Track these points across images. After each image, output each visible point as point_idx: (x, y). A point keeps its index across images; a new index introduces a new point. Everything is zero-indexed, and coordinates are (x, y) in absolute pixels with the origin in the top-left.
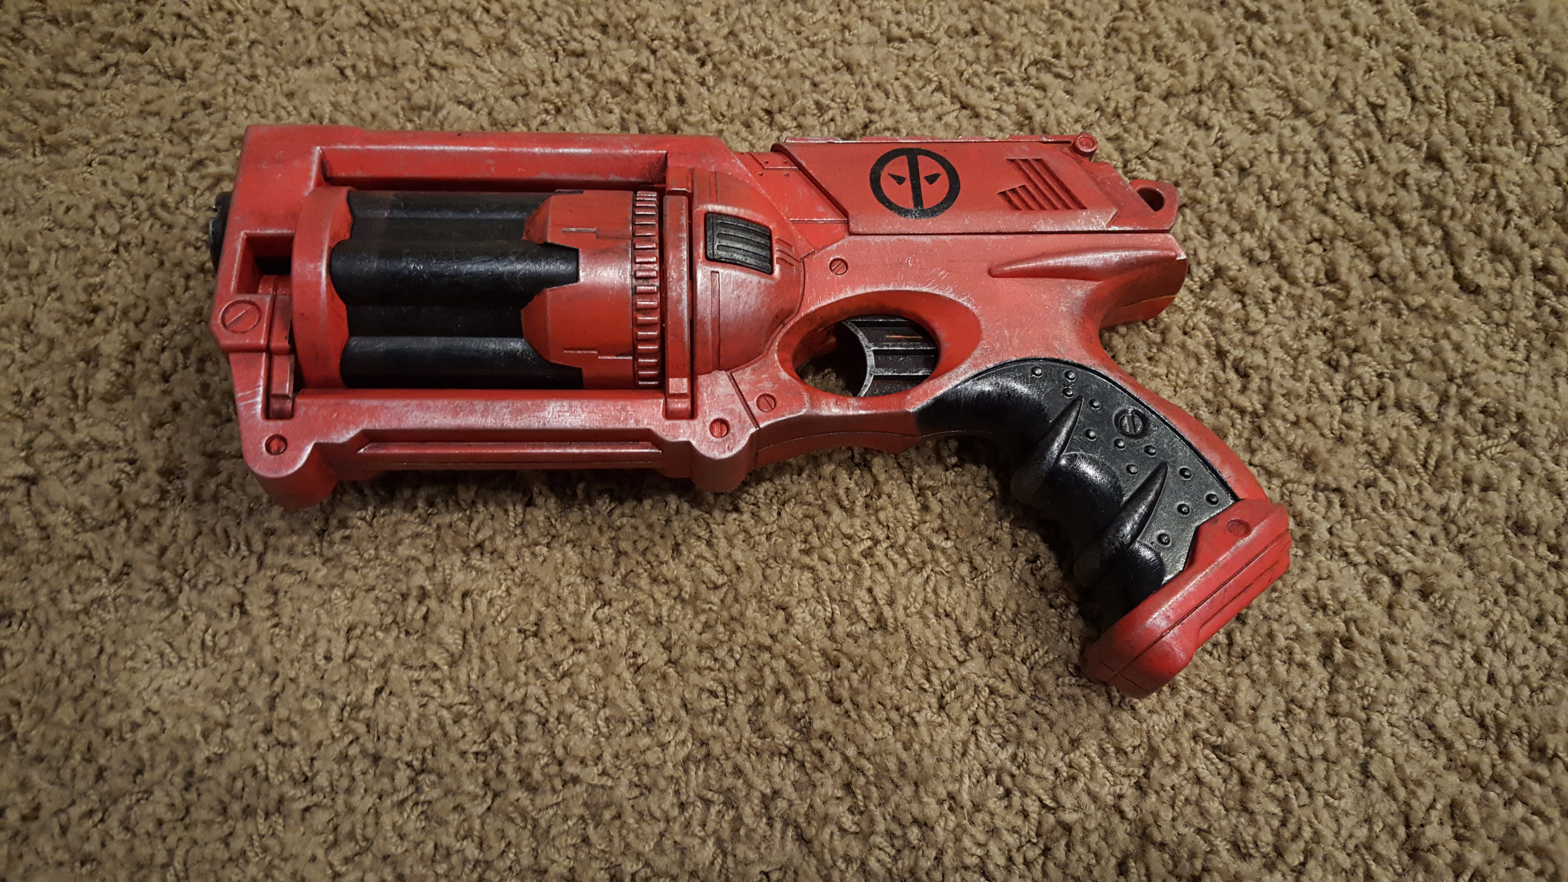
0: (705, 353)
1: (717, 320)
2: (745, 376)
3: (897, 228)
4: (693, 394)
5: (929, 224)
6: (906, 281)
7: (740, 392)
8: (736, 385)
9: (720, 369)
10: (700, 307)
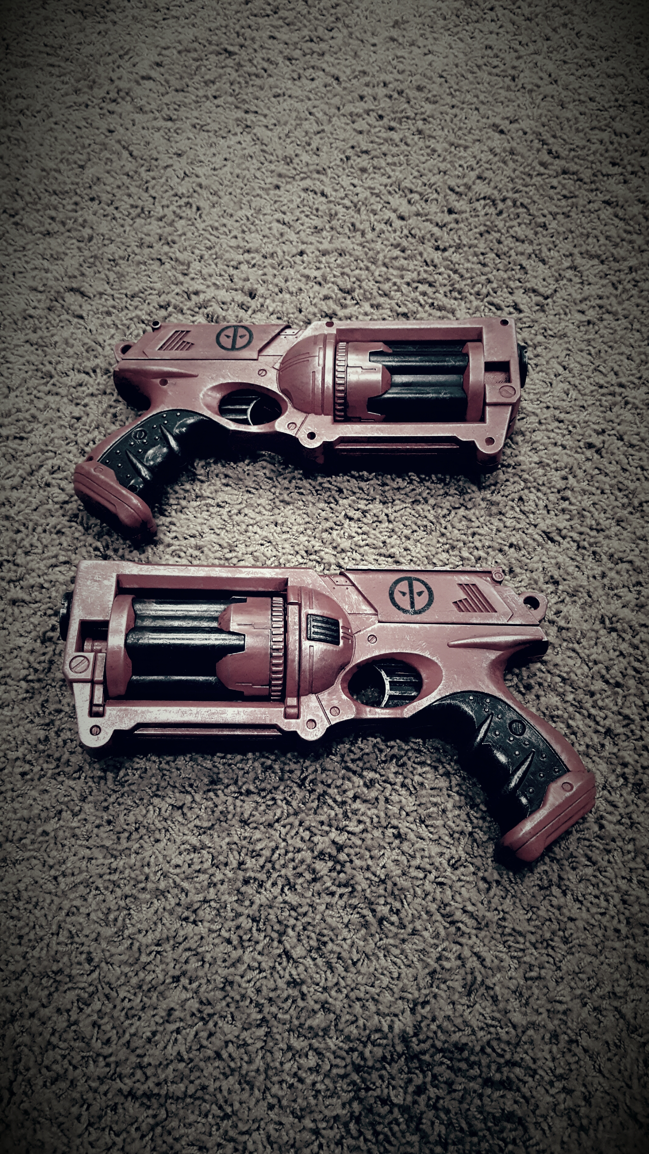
0: (304, 685)
1: (311, 670)
2: (324, 696)
3: (402, 619)
4: (298, 706)
5: (418, 618)
6: (406, 648)
7: (322, 706)
8: (320, 701)
9: (312, 693)
10: (303, 664)
